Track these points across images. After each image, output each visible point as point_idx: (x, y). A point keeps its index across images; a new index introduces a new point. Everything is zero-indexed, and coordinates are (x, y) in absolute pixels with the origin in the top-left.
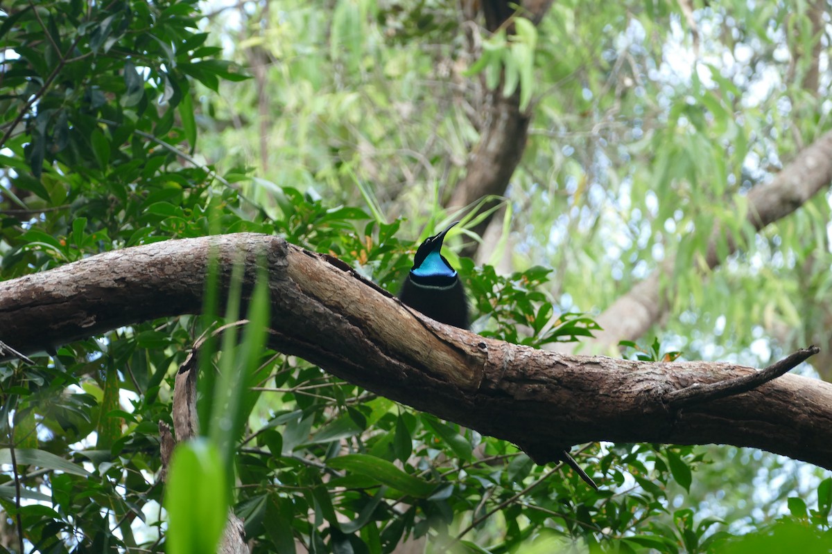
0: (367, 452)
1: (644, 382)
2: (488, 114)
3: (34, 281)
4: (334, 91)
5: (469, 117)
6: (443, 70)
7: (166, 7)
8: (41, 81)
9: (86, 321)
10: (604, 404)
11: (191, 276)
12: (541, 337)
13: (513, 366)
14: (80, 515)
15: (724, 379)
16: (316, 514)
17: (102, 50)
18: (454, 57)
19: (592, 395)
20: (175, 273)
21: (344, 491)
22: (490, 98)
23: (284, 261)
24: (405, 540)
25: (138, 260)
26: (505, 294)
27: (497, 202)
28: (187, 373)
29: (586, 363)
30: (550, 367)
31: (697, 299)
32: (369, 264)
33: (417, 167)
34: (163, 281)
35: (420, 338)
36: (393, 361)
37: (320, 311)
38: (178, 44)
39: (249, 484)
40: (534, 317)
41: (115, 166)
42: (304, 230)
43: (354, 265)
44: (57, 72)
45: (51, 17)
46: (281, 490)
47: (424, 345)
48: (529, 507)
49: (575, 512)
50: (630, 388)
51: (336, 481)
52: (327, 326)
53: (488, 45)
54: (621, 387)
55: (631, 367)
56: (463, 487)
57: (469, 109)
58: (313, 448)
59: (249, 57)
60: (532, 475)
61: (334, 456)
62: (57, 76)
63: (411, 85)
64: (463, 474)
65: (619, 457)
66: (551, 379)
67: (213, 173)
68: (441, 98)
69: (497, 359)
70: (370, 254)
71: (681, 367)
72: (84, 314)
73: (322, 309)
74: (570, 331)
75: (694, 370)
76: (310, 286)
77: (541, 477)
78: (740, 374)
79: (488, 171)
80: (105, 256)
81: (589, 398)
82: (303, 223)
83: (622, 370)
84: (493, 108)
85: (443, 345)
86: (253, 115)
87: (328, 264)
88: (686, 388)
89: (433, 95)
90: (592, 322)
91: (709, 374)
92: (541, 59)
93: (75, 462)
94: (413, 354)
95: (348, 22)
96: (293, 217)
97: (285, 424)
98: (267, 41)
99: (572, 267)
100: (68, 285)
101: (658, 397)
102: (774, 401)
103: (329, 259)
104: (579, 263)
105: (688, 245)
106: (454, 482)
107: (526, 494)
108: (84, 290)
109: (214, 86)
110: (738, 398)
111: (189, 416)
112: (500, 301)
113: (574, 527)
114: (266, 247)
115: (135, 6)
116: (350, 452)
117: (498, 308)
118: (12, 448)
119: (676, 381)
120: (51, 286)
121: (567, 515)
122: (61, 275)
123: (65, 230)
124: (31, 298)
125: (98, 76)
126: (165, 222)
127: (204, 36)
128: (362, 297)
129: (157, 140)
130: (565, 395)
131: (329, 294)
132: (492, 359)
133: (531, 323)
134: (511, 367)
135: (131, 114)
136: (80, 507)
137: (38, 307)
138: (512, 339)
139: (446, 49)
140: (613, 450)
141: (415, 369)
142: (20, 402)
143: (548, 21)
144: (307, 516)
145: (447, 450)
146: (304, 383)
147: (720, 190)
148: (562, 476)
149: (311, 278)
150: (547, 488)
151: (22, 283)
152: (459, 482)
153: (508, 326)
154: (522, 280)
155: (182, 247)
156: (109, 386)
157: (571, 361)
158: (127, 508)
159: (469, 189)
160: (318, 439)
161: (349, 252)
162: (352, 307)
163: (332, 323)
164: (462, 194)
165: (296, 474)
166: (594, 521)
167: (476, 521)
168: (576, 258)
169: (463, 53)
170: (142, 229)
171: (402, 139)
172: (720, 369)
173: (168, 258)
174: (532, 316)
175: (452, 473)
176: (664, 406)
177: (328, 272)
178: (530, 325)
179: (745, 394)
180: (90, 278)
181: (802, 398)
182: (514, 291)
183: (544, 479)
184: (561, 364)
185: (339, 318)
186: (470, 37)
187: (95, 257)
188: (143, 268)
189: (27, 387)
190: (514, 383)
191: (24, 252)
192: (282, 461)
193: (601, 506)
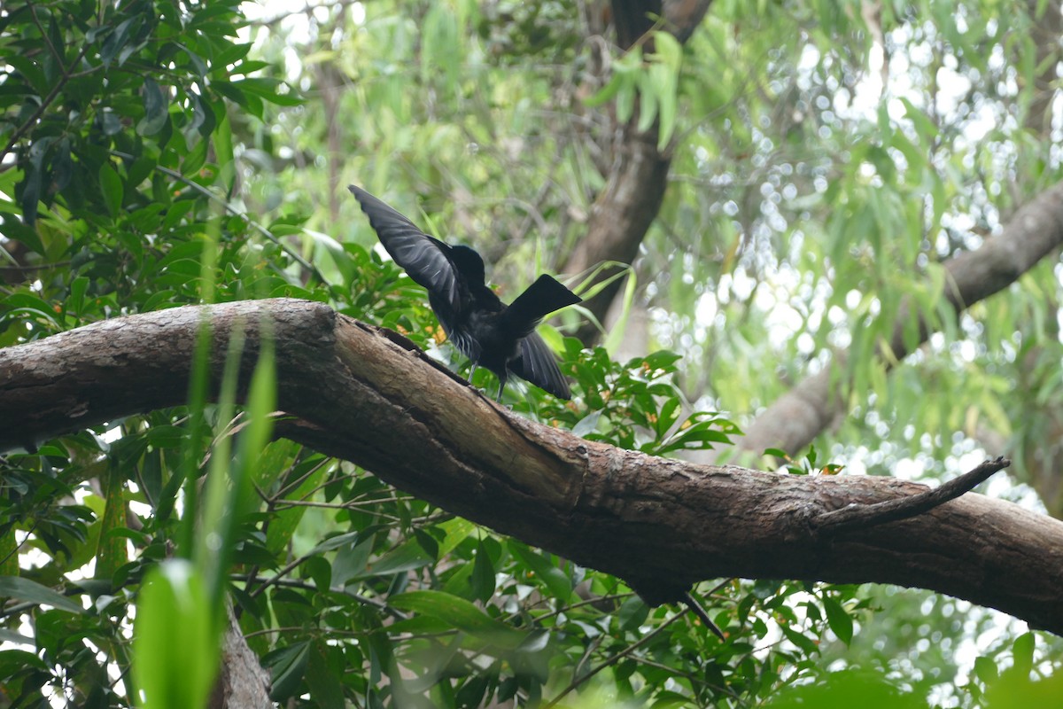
0: (440, 588)
1: (786, 501)
2: (617, 154)
3: (11, 356)
4: (422, 122)
5: (594, 159)
6: (563, 98)
7: (201, 10)
8: (38, 100)
9: (75, 409)
10: (735, 528)
11: (211, 353)
12: (664, 442)
13: (621, 477)
14: (71, 664)
15: (889, 498)
16: (372, 667)
17: (116, 62)
18: (577, 81)
19: (720, 517)
21: (412, 639)
22: (619, 134)
23: (331, 336)
24: (487, 704)
25: (144, 331)
26: (620, 386)
29: (714, 475)
30: (667, 479)
33: (526, 222)
34: (175, 358)
35: (502, 439)
36: (467, 468)
37: (375, 402)
38: (214, 57)
39: (288, 626)
40: (656, 416)
41: (130, 211)
42: (368, 300)
43: (426, 345)
44: (59, 89)
45: (53, 19)
46: (332, 636)
47: (508, 448)
48: (645, 664)
49: (705, 670)
50: (769, 509)
51: (401, 625)
52: (383, 420)
53: (619, 66)
54: (757, 508)
55: (770, 482)
56: (562, 636)
57: (592, 147)
58: (372, 582)
59: (318, 78)
60: (649, 622)
61: (400, 592)
62: (60, 93)
63: (525, 116)
64: (562, 618)
65: (761, 601)
66: (668, 496)
67: (254, 223)
68: (560, 134)
69: (600, 468)
71: (834, 482)
72: (73, 400)
73: (377, 398)
74: (702, 435)
75: (851, 487)
76: (363, 368)
77: (662, 625)
78: (910, 492)
79: (615, 228)
80: (103, 325)
81: (716, 521)
82: (367, 289)
83: (759, 485)
84: (624, 147)
85: (531, 449)
86: (319, 152)
87: (387, 341)
88: (840, 510)
89: (550, 129)
90: (731, 424)
91: (871, 492)
93: (66, 594)
94: (493, 460)
95: (443, 34)
96: (356, 281)
97: (335, 550)
98: (340, 56)
99: (724, 354)
100: (53, 362)
101: (804, 520)
102: (952, 528)
103: (389, 334)
106: (551, 627)
107: (641, 646)
108: (74, 369)
109: (257, 111)
110: (906, 524)
112: (614, 395)
113: (703, 690)
114: (308, 317)
115: (158, 7)
116: (420, 588)
117: (611, 404)
119: (828, 500)
120: (32, 363)
121: (694, 674)
122: (45, 348)
123: (62, 293)
124: (7, 378)
125: (112, 95)
126: (188, 285)
127: (246, 48)
128: (429, 383)
129: (185, 179)
130: (685, 515)
131: (388, 380)
132: (593, 468)
133: (652, 424)
134: (617, 479)
135: (151, 145)
136: (71, 653)
137: (14, 390)
138: (627, 443)
139: (566, 71)
140: (753, 591)
141: (494, 480)
143: (699, 40)
144: (361, 670)
145: (542, 587)
146: (360, 496)
148: (688, 623)
149: (365, 359)
150: (669, 639)
152: (556, 629)
153: (623, 428)
154: (642, 368)
157: (694, 471)
159: (589, 250)
160: (379, 571)
161: (423, 327)
162: (416, 396)
163: (389, 418)
164: (581, 256)
165: (347, 614)
166: (727, 682)
167: (577, 680)
168: (730, 342)
169: (587, 76)
170: (162, 292)
171: (508, 183)
172: (884, 486)
173: (183, 330)
174: (653, 415)
175: (548, 617)
176: (812, 533)
177: (386, 351)
178: (651, 428)
179: (915, 519)
180: (82, 353)
181: (987, 525)
182: (632, 381)
183: (665, 626)
184: (681, 475)
185: (399, 410)
186: (597, 56)
187: (90, 327)
188: (150, 342)
189: (7, 495)
190: (620, 500)
191: (9, 322)
192: (330, 598)
193: (737, 665)
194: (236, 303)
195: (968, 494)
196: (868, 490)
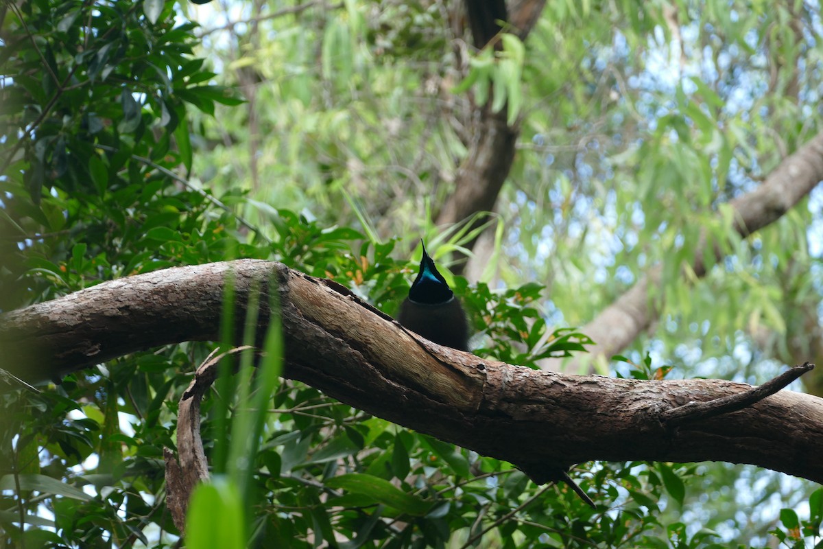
0: (364, 471)
1: (641, 401)
2: (476, 129)
3: (39, 311)
4: (323, 110)
5: (457, 133)
6: (431, 87)
7: (162, 34)
8: (39, 108)
9: (90, 350)
10: (602, 423)
11: (193, 303)
12: (535, 352)
13: (512, 387)
14: (83, 540)
15: (720, 396)
16: (316, 535)
17: (100, 78)
18: (442, 74)
19: (590, 415)
20: (178, 300)
21: (342, 511)
22: (478, 114)
23: (286, 287)
25: (141, 288)
26: (498, 311)
27: (486, 219)
28: (191, 399)
29: (584, 383)
30: (548, 387)
32: (365, 284)
33: (406, 183)
34: (166, 308)
35: (419, 361)
36: (393, 384)
37: (322, 336)
38: (174, 70)
40: (528, 333)
41: (113, 191)
42: (299, 251)
43: (351, 286)
44: (56, 98)
45: (48, 46)
46: (281, 510)
47: (424, 367)
48: (524, 523)
49: (571, 527)
50: (627, 407)
51: (333, 500)
52: (328, 350)
53: (476, 62)
54: (618, 407)
55: (628, 386)
56: (460, 505)
57: (456, 124)
58: (310, 468)
59: (238, 77)
60: (527, 491)
61: (331, 476)
62: (55, 103)
63: (399, 101)
64: (459, 491)
65: (613, 472)
66: (549, 400)
67: (210, 196)
68: (430, 114)
69: (496, 380)
70: (366, 275)
71: (677, 385)
72: (88, 343)
73: (323, 333)
74: (563, 346)
75: (690, 388)
76: (311, 311)
77: (536, 494)
78: (736, 391)
79: (476, 186)
80: (109, 285)
81: (587, 418)
82: (298, 244)
83: (619, 389)
84: (482, 124)
85: (443, 367)
86: (243, 134)
87: (329, 289)
88: (683, 406)
89: (421, 112)
90: (584, 336)
91: (705, 392)
92: (528, 75)
93: (75, 486)
94: (413, 377)
95: (337, 42)
96: (288, 238)
97: (283, 445)
98: (258, 61)
99: (560, 278)
100: (73, 315)
101: (655, 415)
102: (769, 417)
103: (329, 284)
104: (567, 274)
105: (676, 257)
106: (450, 499)
107: (521, 510)
108: (89, 319)
109: (210, 110)
110: (734, 415)
111: (193, 442)
112: (494, 318)
113: (570, 542)
114: (267, 273)
115: (131, 34)
116: (347, 471)
117: (493, 325)
118: (16, 473)
119: (673, 399)
120: (56, 316)
121: (563, 530)
122: (66, 304)
123: (64, 256)
124: (37, 328)
125: (94, 103)
126: (164, 246)
127: (200, 62)
128: (362, 320)
129: (154, 164)
130: (563, 415)
131: (330, 319)
132: (490, 381)
133: (525, 339)
134: (509, 388)
135: (129, 141)
136: (82, 531)
137: (43, 336)
138: (505, 358)
139: (433, 66)
140: (607, 465)
141: (415, 392)
142: (24, 428)
143: (535, 39)
144: (306, 535)
145: (442, 468)
146: (302, 404)
147: (706, 200)
148: (557, 492)
149: (312, 303)
150: (542, 504)
151: (27, 313)
152: (455, 500)
153: (503, 343)
154: (515, 297)
155: (185, 274)
156: (109, 410)
157: (569, 381)
158: (129, 532)
159: (458, 204)
160: (316, 460)
161: (344, 272)
162: (353, 331)
163: (333, 348)
164: (450, 211)
165: (295, 494)
166: (589, 535)
167: (472, 538)
168: (563, 268)
169: (451, 71)
170: (141, 253)
171: (390, 154)
172: (716, 387)
173: (172, 286)
174: (525, 332)
175: (447, 491)
176: (661, 425)
177: (328, 297)
178: (523, 341)
179: (741, 411)
180: (94, 306)
181: (797, 414)
182: (508, 307)
183: (540, 495)
184: (559, 384)
185: (340, 342)
186: (457, 53)
187: (99, 286)
188: (147, 296)
189: (30, 412)
190: (512, 404)
191: (26, 279)
192: (281, 482)
193: (595, 521)
196: (704, 390)
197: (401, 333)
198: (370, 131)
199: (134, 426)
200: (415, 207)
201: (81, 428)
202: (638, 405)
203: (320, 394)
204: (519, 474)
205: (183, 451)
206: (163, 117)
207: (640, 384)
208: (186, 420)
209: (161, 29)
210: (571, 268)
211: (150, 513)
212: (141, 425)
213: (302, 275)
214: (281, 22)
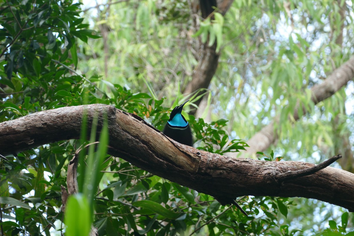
0: (150, 199)
1: (267, 170)
2: (201, 53)
3: (8, 124)
4: (136, 43)
5: (193, 55)
6: (183, 35)
7: (66, 7)
8: (12, 38)
9: (30, 142)
10: (250, 179)
11: (75, 122)
12: (223, 149)
13: (212, 162)
14: (28, 226)
15: (301, 169)
16: (128, 226)
17: (38, 25)
18: (188, 29)
19: (245, 175)
20: (68, 121)
21: (140, 216)
22: (202, 47)
23: (114, 116)
25: (52, 115)
26: (208, 131)
27: (205, 91)
28: (73, 164)
29: (243, 162)
30: (227, 163)
31: (290, 134)
32: (150, 118)
33: (171, 76)
34: (63, 124)
35: (172, 150)
36: (160, 160)
37: (130, 138)
38: (71, 23)
39: (99, 213)
41: (43, 74)
42: (123, 103)
43: (144, 118)
44: (19, 34)
45: (17, 11)
46: (113, 215)
47: (174, 153)
48: (218, 224)
49: (238, 226)
50: (261, 173)
51: (136, 212)
52: (132, 144)
53: (203, 24)
54: (257, 172)
55: (262, 163)
56: (190, 215)
57: (193, 51)
58: (126, 197)
59: (100, 28)
60: (220, 210)
61: (135, 201)
62: (19, 36)
63: (169, 41)
64: (190, 209)
65: (257, 202)
66: (228, 168)
67: (84, 78)
68: (182, 46)
69: (205, 160)
70: (151, 113)
71: (283, 163)
72: (29, 138)
73: (130, 137)
74: (236, 147)
75: (288, 165)
76: (125, 127)
77: (224, 211)
78: (308, 166)
79: (201, 78)
80: (38, 113)
81: (244, 177)
82: (122, 100)
83: (258, 165)
84: (204, 51)
85: (182, 153)
86: (102, 53)
87: (133, 118)
88: (285, 173)
89: (178, 45)
90: (245, 143)
92: (225, 30)
93: (25, 203)
94: (169, 157)
95: (143, 14)
96: (118, 97)
97: (114, 187)
98: (109, 21)
99: (236, 120)
100: (22, 126)
101: (273, 176)
102: (322, 178)
103: (133, 115)
104: (239, 118)
105: (286, 110)
106: (186, 212)
107: (217, 218)
108: (29, 128)
109: (85, 40)
110: (307, 177)
111: (74, 183)
112: (206, 134)
113: (238, 232)
114: (107, 110)
115: (53, 7)
116: (142, 199)
117: (205, 137)
119: (281, 169)
120: (15, 126)
121: (235, 227)
122: (19, 121)
123: (21, 102)
124: (7, 132)
125: (36, 36)
126: (64, 99)
127: (82, 20)
128: (147, 132)
129: (61, 63)
130: (234, 175)
131: (133, 131)
132: (202, 160)
133: (219, 143)
134: (210, 163)
135: (50, 53)
136: (27, 222)
137: (9, 135)
138: (211, 151)
139: (184, 26)
140: (254, 199)
141: (170, 164)
142: (2, 177)
143: (228, 14)
144: (124, 227)
145: (183, 199)
146: (122, 169)
147: (300, 87)
148: (233, 210)
149: (126, 124)
150: (226, 216)
151: (3, 125)
152: (188, 213)
153: (209, 145)
154: (215, 125)
155: (71, 110)
156: (39, 170)
157: (236, 160)
158: (47, 223)
159: (193, 86)
160: (128, 194)
161: (142, 112)
162: (143, 136)
163: (134, 143)
164: (190, 88)
165: (119, 209)
166: (246, 230)
167: (196, 230)
168: (238, 116)
169: (192, 27)
170: (54, 102)
171: (165, 64)
172: (300, 165)
173: (65, 115)
174: (219, 141)
175: (185, 209)
176: (276, 180)
177: (133, 121)
178: (218, 145)
179: (310, 176)
180: (32, 123)
181: (334, 177)
182: (212, 129)
184: (232, 162)
185: (137, 141)
186: (195, 21)
187: (34, 114)
188: (54, 119)
189: (5, 170)
190: (212, 170)
191: (3, 112)
192: (113, 203)
193: (249, 224)
194: (82, 106)
195: (328, 167)
196: (294, 166)
197: (164, 138)
198: (156, 53)
199: (50, 177)
200: (174, 86)
201: (27, 177)
202: (266, 172)
203: (130, 165)
204: (216, 202)
205: (70, 187)
206: (66, 43)
207: (267, 163)
208: (71, 173)
209: (66, 5)
210: (241, 115)
211: (57, 215)
212: (53, 177)
213: (122, 111)
214: (119, 5)
